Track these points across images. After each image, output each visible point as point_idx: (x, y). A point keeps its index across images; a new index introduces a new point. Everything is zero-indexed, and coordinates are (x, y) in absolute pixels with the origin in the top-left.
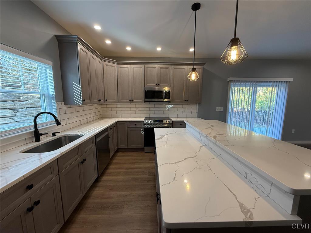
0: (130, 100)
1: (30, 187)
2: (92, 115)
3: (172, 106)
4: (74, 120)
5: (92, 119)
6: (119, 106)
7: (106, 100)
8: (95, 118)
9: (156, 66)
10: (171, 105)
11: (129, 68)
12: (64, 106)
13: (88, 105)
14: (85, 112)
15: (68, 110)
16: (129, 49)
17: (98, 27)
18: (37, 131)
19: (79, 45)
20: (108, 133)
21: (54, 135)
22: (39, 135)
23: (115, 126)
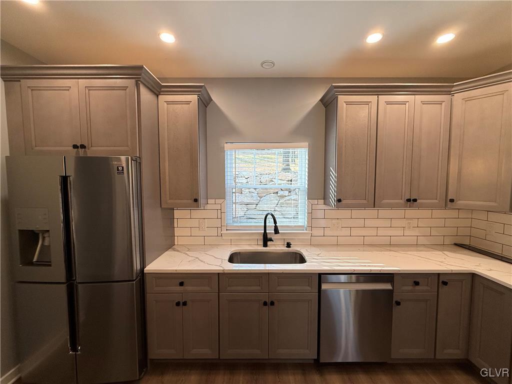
4: (346, 232)
7: (452, 200)
12: (324, 206)
18: (265, 234)
19: (342, 99)
20: (390, 288)
21: (289, 245)
22: (266, 240)
23: (445, 283)
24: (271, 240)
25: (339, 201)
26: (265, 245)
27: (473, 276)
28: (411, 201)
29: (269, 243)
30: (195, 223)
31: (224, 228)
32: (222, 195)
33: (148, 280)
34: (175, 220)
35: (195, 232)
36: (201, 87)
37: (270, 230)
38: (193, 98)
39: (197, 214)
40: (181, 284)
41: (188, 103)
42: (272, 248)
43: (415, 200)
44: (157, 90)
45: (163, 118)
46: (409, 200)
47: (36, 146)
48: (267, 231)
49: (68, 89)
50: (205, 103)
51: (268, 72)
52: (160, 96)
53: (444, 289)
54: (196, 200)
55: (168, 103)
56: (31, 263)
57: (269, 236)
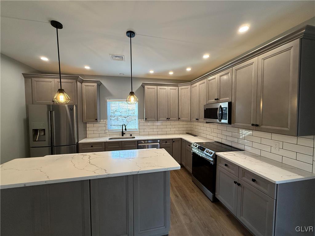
0: (196, 119)
2: (174, 129)
4: (152, 130)
7: (179, 119)
8: (177, 132)
9: (216, 76)
11: (197, 86)
12: (144, 122)
15: (146, 124)
18: (123, 132)
19: (146, 87)
20: (159, 144)
21: (131, 135)
22: (123, 134)
23: (174, 142)
24: (125, 134)
25: (146, 119)
26: (123, 135)
27: (181, 139)
28: (168, 119)
29: (124, 135)
30: (95, 129)
31: (107, 131)
32: (106, 118)
33: (80, 146)
34: (87, 128)
35: (95, 132)
36: (98, 81)
37: (124, 130)
38: (96, 84)
39: (96, 125)
40: (92, 146)
41: (94, 86)
42: (125, 136)
43: (169, 118)
44: (82, 81)
45: (84, 91)
46: (167, 118)
47: (37, 101)
49: (51, 82)
50: (99, 85)
51: (122, 75)
52: (83, 83)
53: (174, 143)
54: (96, 119)
55: (86, 86)
56: (36, 141)
57: (124, 133)
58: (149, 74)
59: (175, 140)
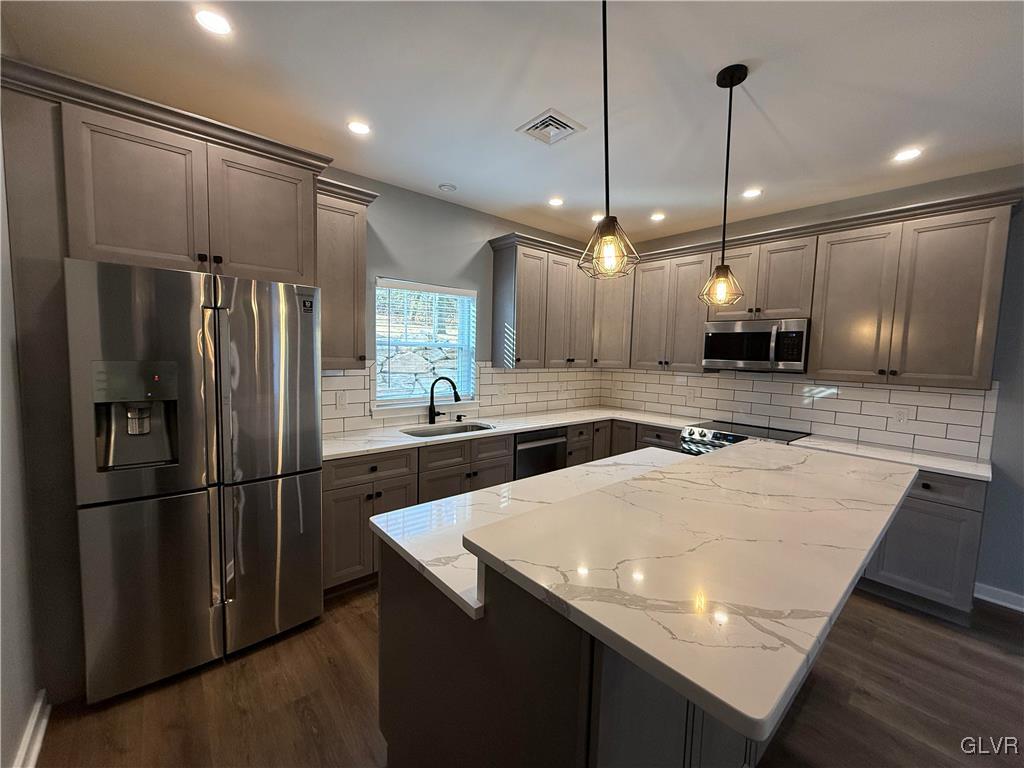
0: (661, 363)
1: (374, 469)
2: (565, 395)
3: (834, 390)
4: (512, 399)
5: (562, 404)
6: (629, 376)
7: (596, 361)
8: (571, 404)
9: (755, 249)
10: (829, 386)
11: (667, 269)
12: (492, 370)
13: (556, 370)
14: (542, 387)
15: (498, 379)
16: (658, 217)
17: (556, 202)
18: (432, 408)
19: (521, 250)
20: (565, 440)
21: (459, 419)
22: (433, 415)
23: (598, 430)
24: (439, 414)
25: (518, 360)
26: (432, 421)
27: (612, 421)
29: (437, 418)
31: (373, 405)
37: (443, 402)
38: (362, 210)
41: (352, 213)
42: (441, 422)
43: (573, 360)
47: (97, 243)
48: (435, 404)
49: (185, 152)
51: (446, 194)
53: (596, 436)
54: (362, 358)
57: (436, 410)
58: (541, 211)
59: (601, 425)
